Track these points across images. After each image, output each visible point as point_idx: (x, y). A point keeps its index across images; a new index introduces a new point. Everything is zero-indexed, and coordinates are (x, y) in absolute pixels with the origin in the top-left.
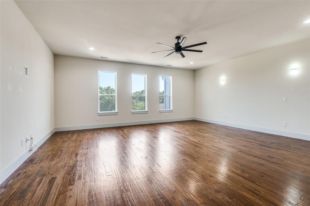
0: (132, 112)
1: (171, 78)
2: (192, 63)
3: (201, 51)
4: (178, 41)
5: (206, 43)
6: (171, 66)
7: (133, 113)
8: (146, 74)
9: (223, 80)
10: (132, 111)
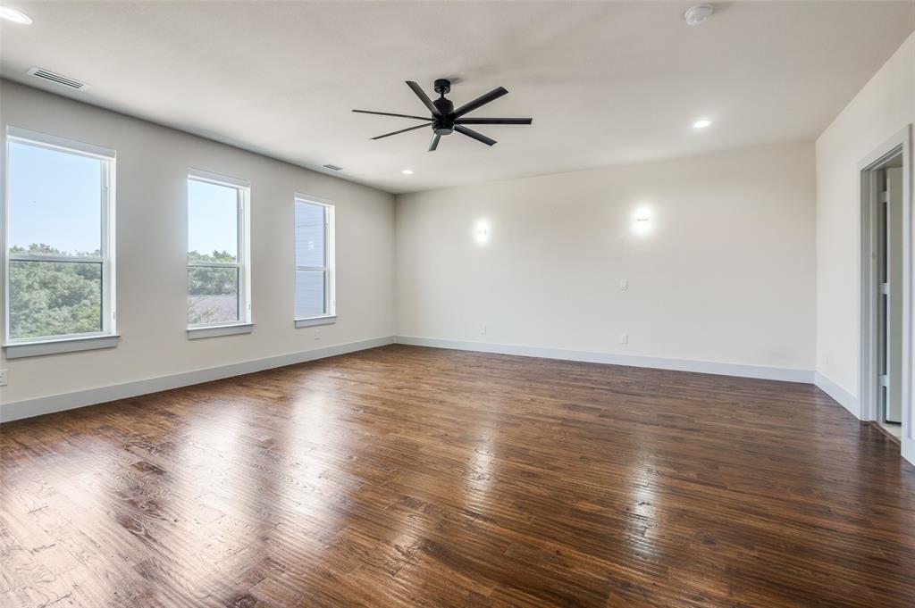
0: (188, 332)
1: (331, 210)
2: (408, 172)
3: (490, 142)
4: (442, 95)
5: (528, 122)
6: (337, 169)
7: (192, 336)
8: (247, 186)
9: (482, 231)
10: (189, 329)
